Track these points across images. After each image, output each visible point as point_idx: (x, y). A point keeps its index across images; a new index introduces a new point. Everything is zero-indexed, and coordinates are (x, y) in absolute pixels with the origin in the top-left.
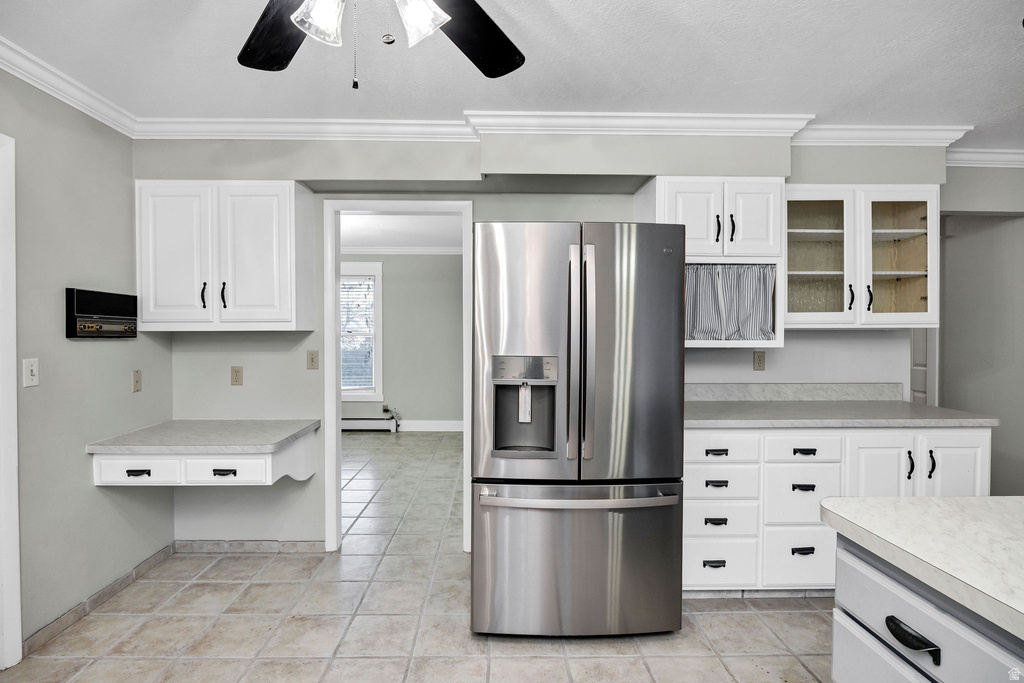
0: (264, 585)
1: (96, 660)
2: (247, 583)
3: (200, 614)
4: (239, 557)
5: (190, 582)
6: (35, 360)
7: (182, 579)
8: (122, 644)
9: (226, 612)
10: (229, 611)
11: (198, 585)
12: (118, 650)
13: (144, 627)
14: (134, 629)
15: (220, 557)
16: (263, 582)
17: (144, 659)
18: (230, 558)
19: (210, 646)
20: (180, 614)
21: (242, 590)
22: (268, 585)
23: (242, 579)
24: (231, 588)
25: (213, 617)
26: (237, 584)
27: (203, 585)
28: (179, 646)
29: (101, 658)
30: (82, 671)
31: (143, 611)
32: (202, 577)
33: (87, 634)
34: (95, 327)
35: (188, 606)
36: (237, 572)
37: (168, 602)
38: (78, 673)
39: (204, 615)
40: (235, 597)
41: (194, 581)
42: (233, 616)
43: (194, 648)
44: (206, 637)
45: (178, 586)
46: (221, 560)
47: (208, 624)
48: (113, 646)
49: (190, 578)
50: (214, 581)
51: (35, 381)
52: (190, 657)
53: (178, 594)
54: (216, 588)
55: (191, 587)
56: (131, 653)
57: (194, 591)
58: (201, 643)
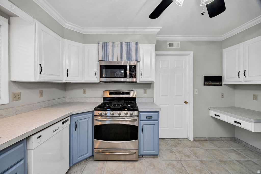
0: (255, 163)
1: (202, 149)
2: (250, 159)
3: (229, 156)
4: (253, 152)
5: (233, 148)
6: (197, 89)
7: (231, 146)
8: (208, 149)
9: (236, 161)
10: (238, 161)
11: (234, 150)
12: (207, 150)
13: (215, 150)
14: (213, 149)
15: (247, 148)
16: (256, 162)
17: (210, 155)
18: (250, 150)
19: (225, 164)
20: (224, 153)
21: (246, 159)
22: (257, 164)
23: (249, 157)
24: (243, 157)
25: (232, 159)
26: (246, 157)
27: (236, 151)
28: (218, 158)
29: (203, 149)
30: (199, 149)
31: (217, 147)
32: (237, 149)
33: (204, 144)
34: (210, 83)
35: (228, 153)
36: (249, 154)
37: (223, 149)
38: (198, 148)
39: (230, 157)
40: (242, 159)
41: (234, 149)
42: (237, 163)
43: (221, 161)
44: (226, 162)
45: (229, 147)
46: (246, 149)
47: (229, 159)
48: (206, 149)
49: (234, 147)
50: (239, 152)
51: (197, 93)
52: (219, 162)
53: (228, 149)
54: (239, 154)
55: (232, 149)
56: (208, 152)
57: (232, 151)
58: (224, 162)
